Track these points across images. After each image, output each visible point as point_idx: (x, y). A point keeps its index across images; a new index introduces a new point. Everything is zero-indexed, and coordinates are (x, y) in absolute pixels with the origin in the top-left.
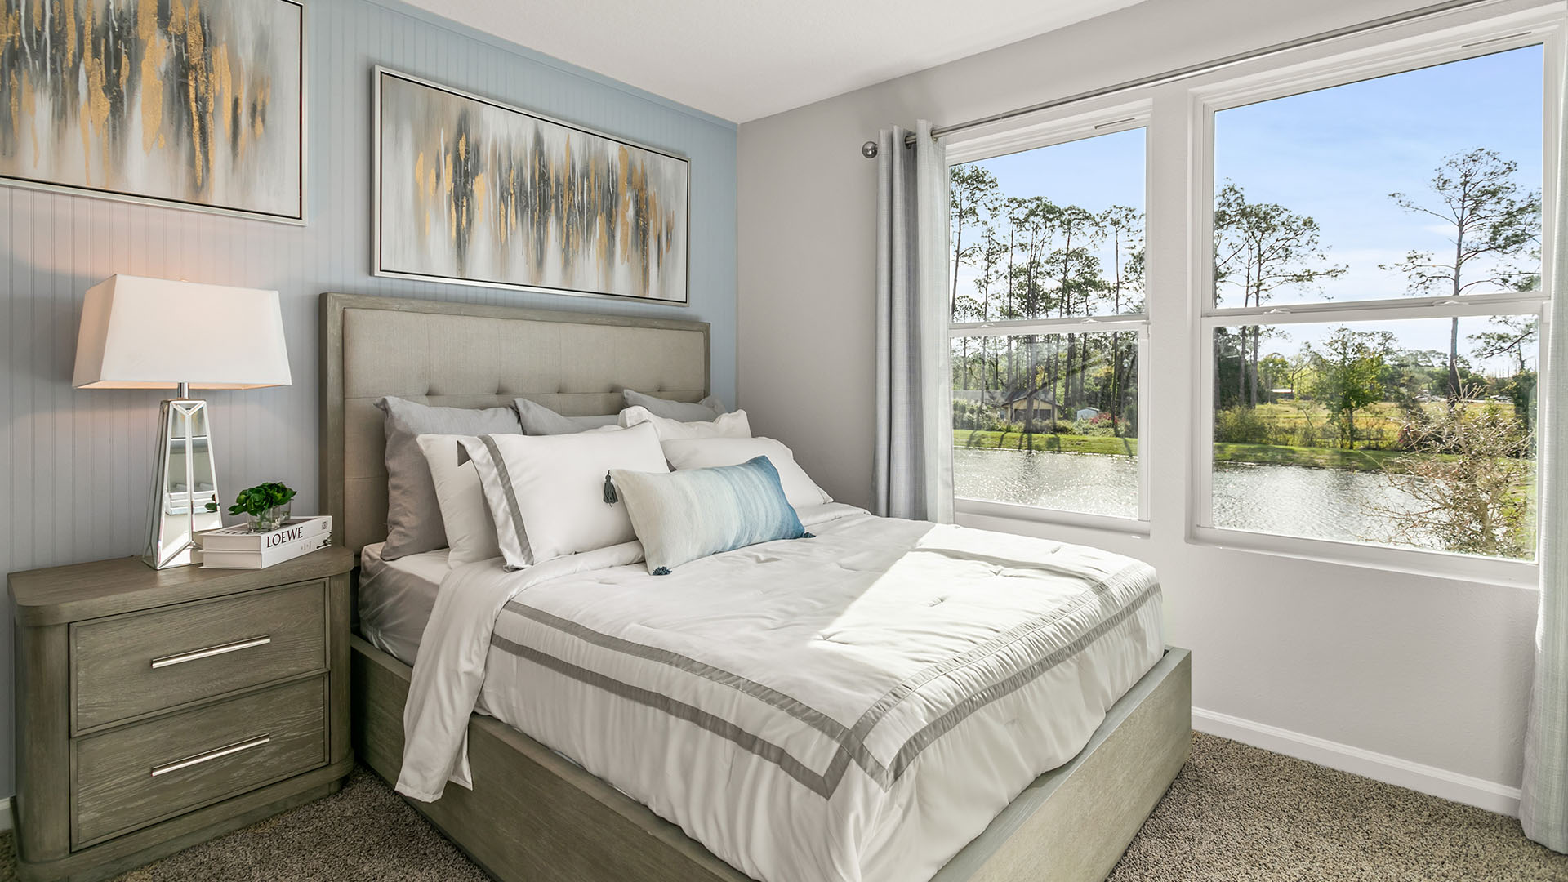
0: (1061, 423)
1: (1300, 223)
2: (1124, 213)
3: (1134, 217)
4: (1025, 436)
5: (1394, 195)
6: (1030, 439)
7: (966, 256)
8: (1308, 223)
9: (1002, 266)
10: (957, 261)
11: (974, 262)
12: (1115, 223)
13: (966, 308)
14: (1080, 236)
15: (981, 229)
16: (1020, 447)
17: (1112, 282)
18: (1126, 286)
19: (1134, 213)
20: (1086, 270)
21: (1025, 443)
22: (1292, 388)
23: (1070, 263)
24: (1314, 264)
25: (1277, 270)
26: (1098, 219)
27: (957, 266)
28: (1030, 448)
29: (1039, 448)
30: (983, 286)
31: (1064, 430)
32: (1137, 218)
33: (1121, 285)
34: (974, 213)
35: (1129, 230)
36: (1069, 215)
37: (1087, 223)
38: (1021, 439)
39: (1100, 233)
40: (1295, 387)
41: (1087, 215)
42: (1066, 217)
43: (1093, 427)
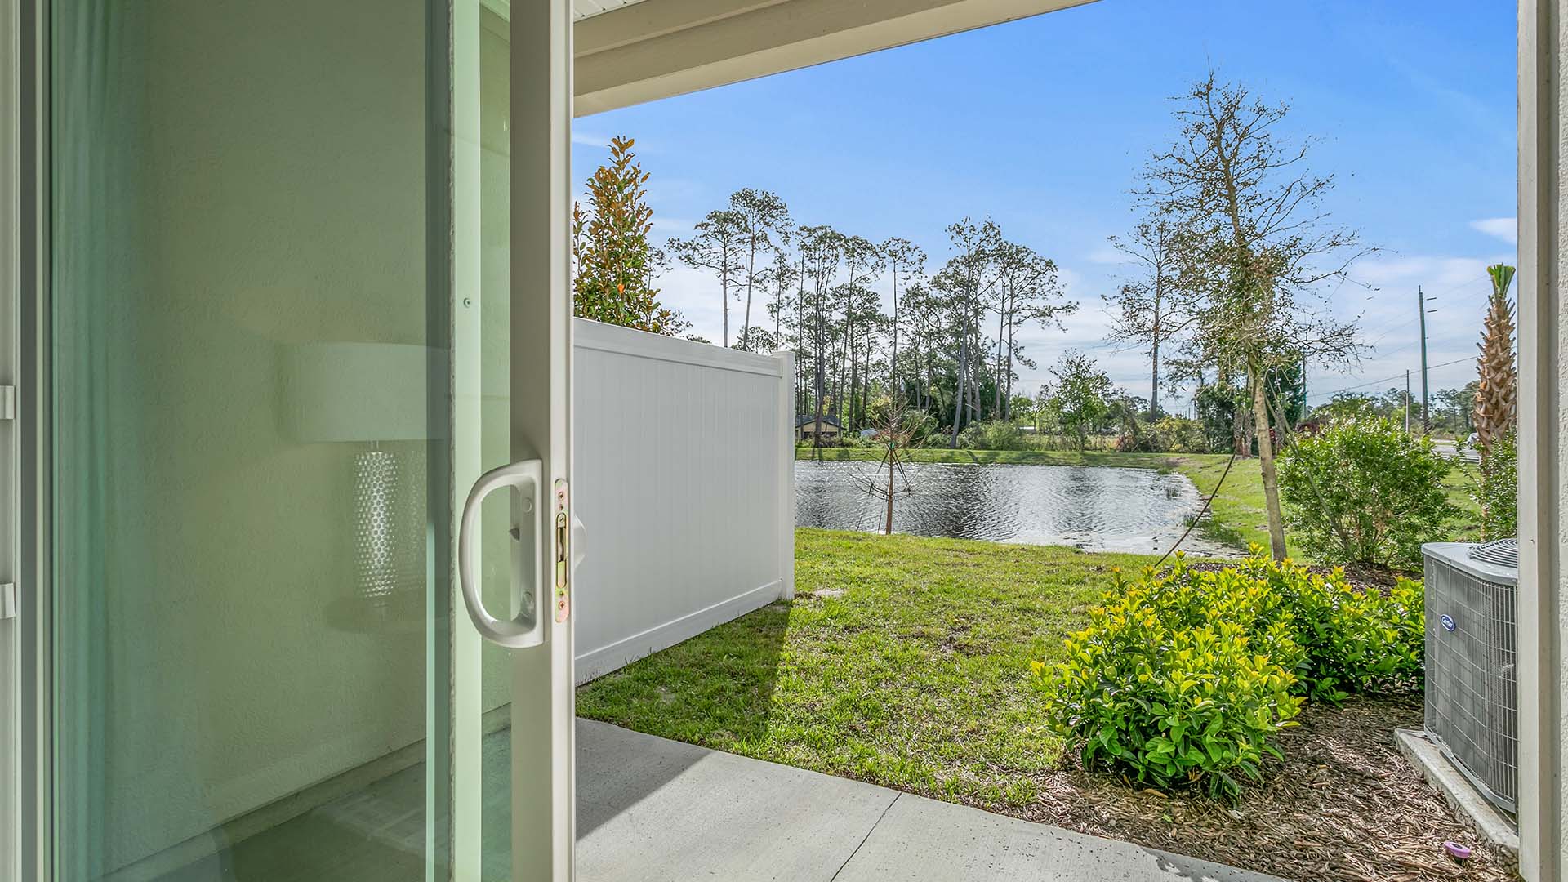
0: (847, 440)
1: (1043, 264)
2: (900, 246)
3: (909, 250)
4: (816, 449)
5: (1111, 238)
6: (820, 452)
7: (758, 282)
8: (1049, 264)
9: (792, 292)
10: (750, 285)
11: (766, 288)
12: (893, 254)
13: (758, 339)
14: (863, 266)
15: (772, 255)
16: (813, 459)
17: (891, 315)
18: (903, 319)
19: (910, 245)
20: (868, 305)
21: (817, 455)
22: (1035, 426)
23: (853, 298)
24: (1053, 301)
25: (1024, 305)
26: (878, 250)
27: (750, 291)
28: (821, 459)
29: (830, 459)
30: (775, 311)
31: (849, 445)
32: (912, 251)
33: (898, 320)
34: (766, 239)
35: (905, 261)
36: (853, 245)
37: (869, 253)
38: (814, 451)
39: (880, 263)
40: (1037, 424)
41: (869, 245)
42: (850, 246)
43: (875, 442)
